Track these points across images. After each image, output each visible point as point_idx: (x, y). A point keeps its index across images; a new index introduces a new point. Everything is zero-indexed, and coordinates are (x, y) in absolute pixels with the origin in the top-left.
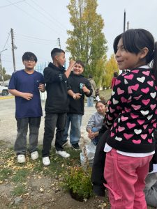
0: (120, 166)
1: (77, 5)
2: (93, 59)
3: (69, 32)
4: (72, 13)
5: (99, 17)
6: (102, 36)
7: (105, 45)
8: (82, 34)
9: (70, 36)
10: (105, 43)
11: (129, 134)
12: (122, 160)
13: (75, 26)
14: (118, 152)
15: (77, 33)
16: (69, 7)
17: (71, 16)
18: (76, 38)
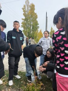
0: (60, 82)
1: (26, 8)
2: (33, 31)
3: (23, 19)
4: (24, 11)
5: (36, 14)
6: (37, 22)
7: (38, 26)
8: (28, 20)
9: (23, 21)
10: (38, 25)
11: (62, 64)
12: (60, 78)
13: (25, 17)
14: (59, 74)
15: (26, 20)
16: (23, 9)
17: (23, 13)
18: (26, 22)
